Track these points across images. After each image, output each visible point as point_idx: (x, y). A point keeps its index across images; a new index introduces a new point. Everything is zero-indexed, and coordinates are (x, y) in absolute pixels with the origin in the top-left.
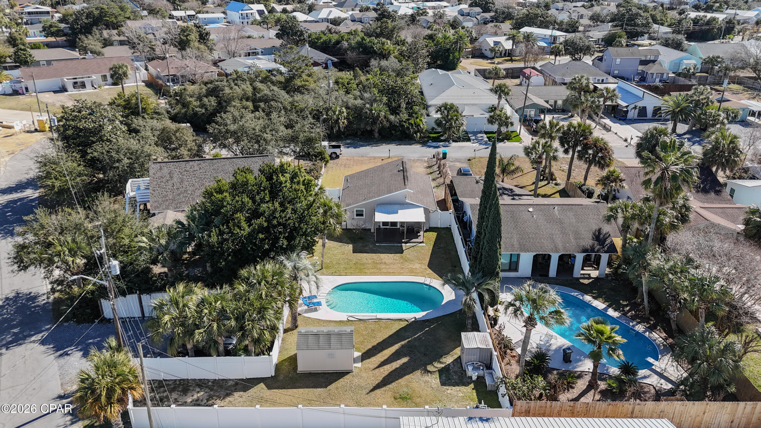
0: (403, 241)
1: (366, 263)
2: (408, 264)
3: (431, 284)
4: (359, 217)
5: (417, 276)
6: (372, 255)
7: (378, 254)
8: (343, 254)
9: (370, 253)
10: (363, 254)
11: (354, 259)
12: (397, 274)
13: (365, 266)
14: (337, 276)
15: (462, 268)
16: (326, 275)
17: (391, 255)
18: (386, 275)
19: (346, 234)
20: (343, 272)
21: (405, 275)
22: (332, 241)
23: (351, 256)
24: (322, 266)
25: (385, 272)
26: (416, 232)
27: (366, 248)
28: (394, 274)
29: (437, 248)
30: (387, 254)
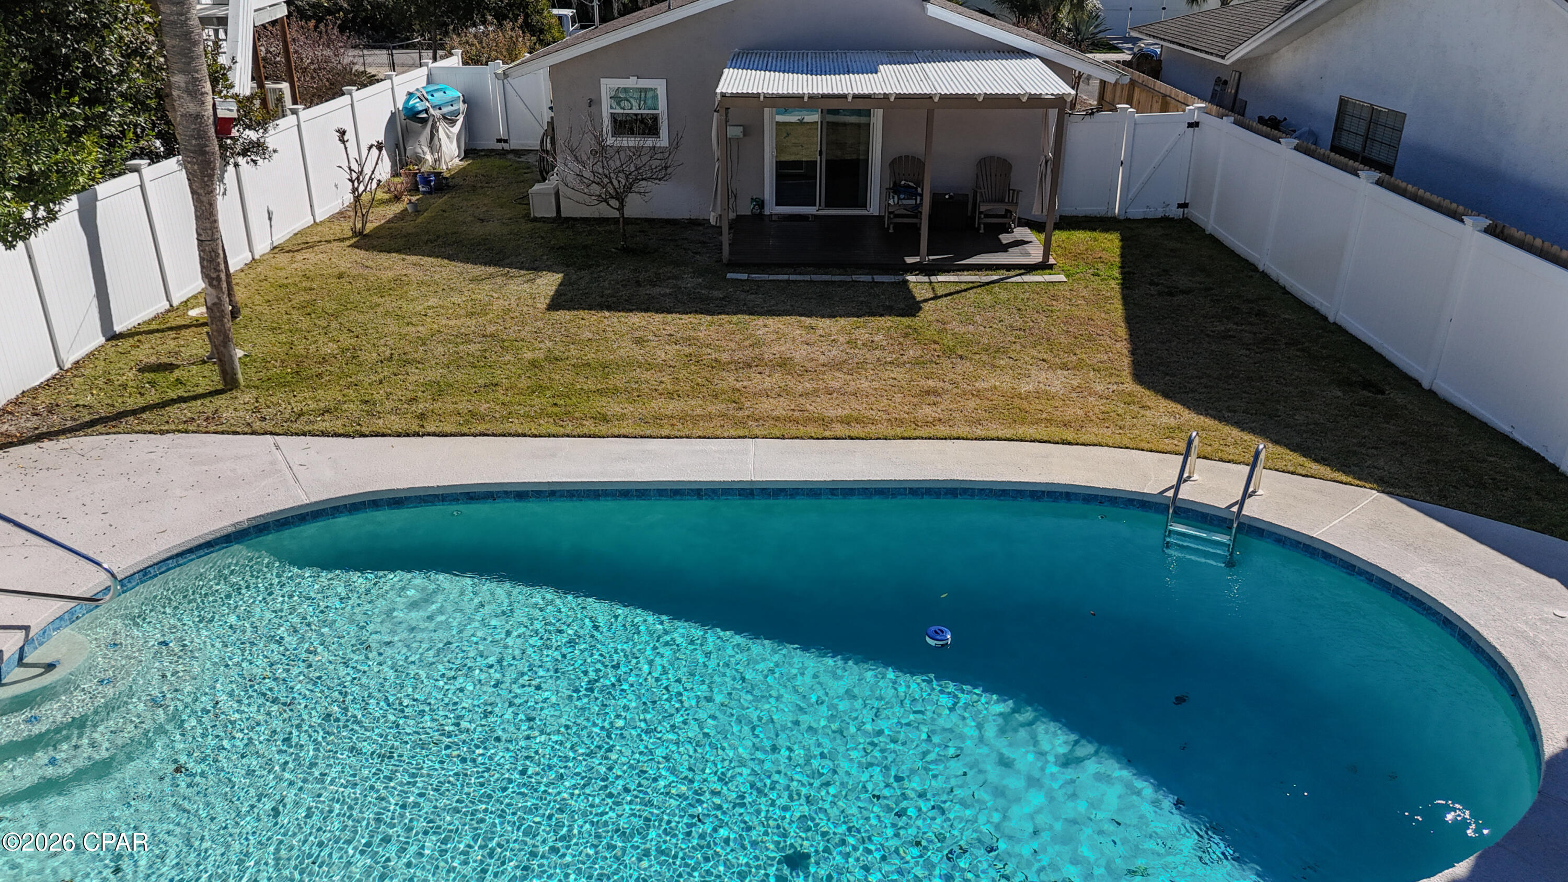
0: (909, 260)
1: (630, 364)
2: (963, 367)
3: (1251, 509)
4: (629, 142)
5: (1083, 444)
6: (691, 323)
7: (735, 318)
8: (470, 315)
9: (679, 313)
10: (621, 314)
11: (542, 345)
12: (883, 429)
13: (618, 379)
14: (324, 434)
15: (1432, 393)
16: (223, 433)
17: (828, 321)
18: (783, 438)
19: (543, 234)
20: (395, 411)
21: (958, 438)
22: (437, 257)
23: (524, 324)
24: (229, 370)
25: (777, 419)
26: (984, 224)
27: (656, 291)
28: (857, 430)
29: (1153, 292)
30: (803, 318)
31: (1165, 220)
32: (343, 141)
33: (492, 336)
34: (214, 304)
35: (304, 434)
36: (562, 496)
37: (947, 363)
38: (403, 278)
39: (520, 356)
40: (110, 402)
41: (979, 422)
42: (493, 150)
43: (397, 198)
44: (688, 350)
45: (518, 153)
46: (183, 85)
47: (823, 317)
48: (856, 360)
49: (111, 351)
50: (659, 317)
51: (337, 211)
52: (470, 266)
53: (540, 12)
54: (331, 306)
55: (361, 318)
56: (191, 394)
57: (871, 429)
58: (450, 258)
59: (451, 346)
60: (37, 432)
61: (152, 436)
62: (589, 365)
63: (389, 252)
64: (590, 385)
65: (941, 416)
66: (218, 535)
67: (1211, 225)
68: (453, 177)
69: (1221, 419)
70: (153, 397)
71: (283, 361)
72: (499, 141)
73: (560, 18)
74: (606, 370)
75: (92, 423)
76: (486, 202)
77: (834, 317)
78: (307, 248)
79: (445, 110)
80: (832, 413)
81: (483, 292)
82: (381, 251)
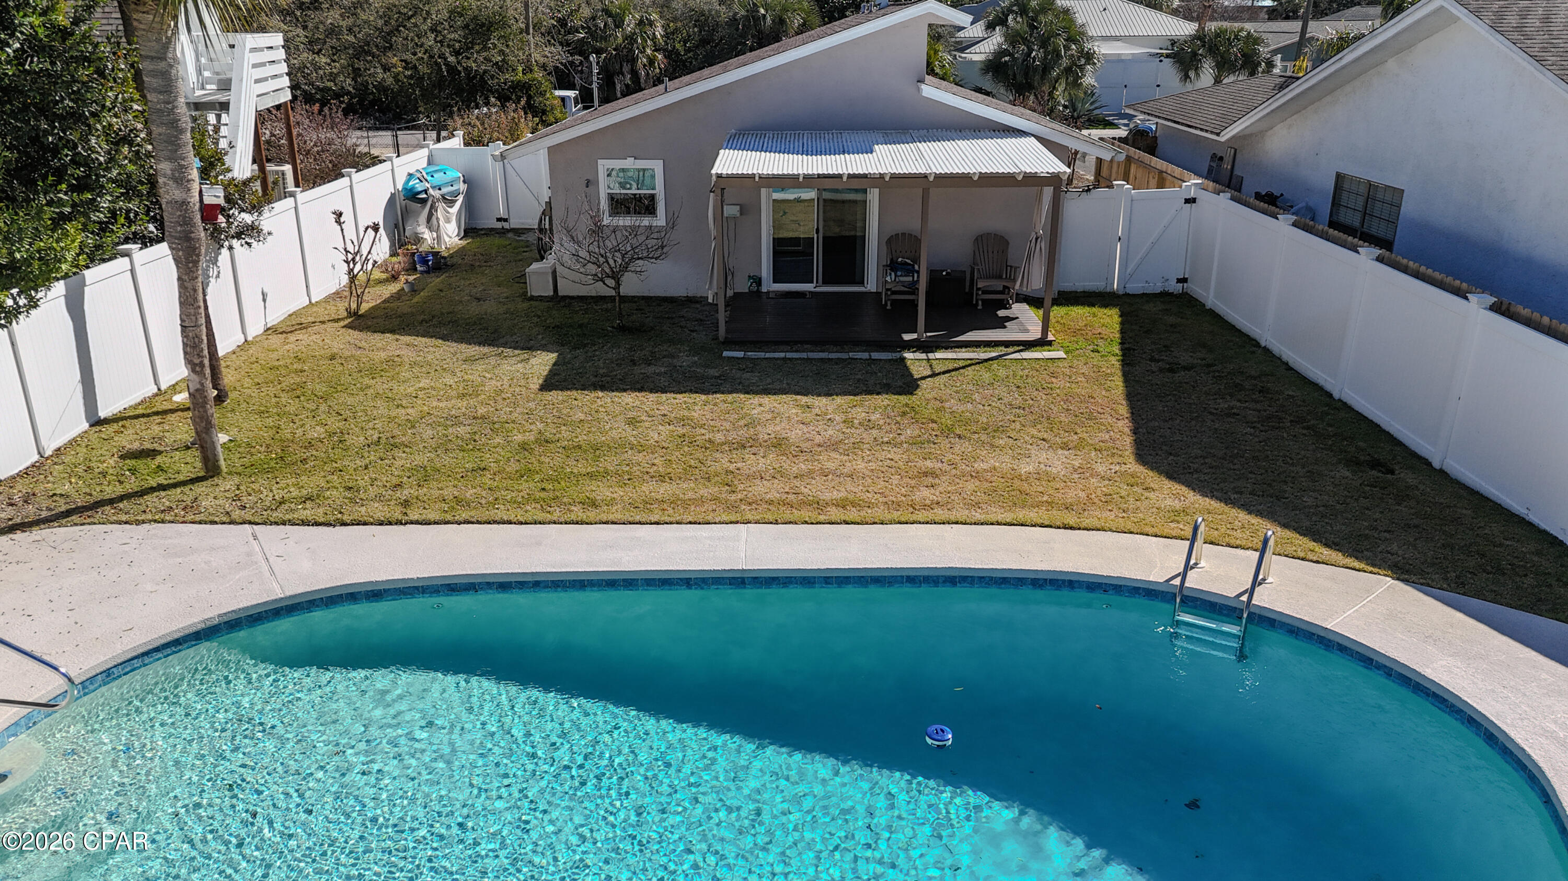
0: (907, 337)
1: (621, 446)
2: (961, 447)
3: (1262, 599)
4: (625, 221)
5: (1085, 529)
6: (685, 402)
7: (730, 397)
8: (462, 396)
9: (674, 392)
10: (614, 394)
11: (532, 427)
12: (880, 512)
13: (610, 462)
14: (304, 523)
15: (1442, 472)
16: (200, 523)
17: (824, 400)
18: (777, 523)
19: (539, 313)
20: (379, 498)
21: (957, 523)
22: (432, 337)
23: (515, 405)
24: (210, 456)
25: (770, 502)
26: (983, 300)
27: (651, 369)
28: (853, 514)
29: (1154, 369)
30: (799, 397)
31: (1165, 295)
32: (339, 222)
33: (483, 417)
34: (197, 390)
35: (284, 523)
36: (546, 587)
37: (944, 443)
38: (396, 359)
39: (510, 439)
40: (88, 490)
41: (977, 505)
42: (492, 229)
43: (394, 278)
44: (681, 431)
45: (517, 231)
46: (169, 172)
47: (819, 395)
48: (852, 440)
49: (94, 437)
50: (653, 397)
51: (334, 291)
52: (464, 346)
53: (542, 94)
54: (321, 389)
55: (350, 401)
56: (171, 481)
57: (868, 513)
58: (444, 338)
59: (440, 428)
60: (10, 523)
61: (127, 526)
62: (580, 447)
63: (383, 332)
64: (581, 468)
65: (940, 499)
66: (187, 632)
67: (1211, 300)
68: (451, 256)
69: (1227, 501)
70: (132, 484)
71: (268, 446)
72: (499, 220)
73: (563, 99)
74: (598, 452)
75: (68, 513)
76: (484, 281)
77: (831, 395)
78: (300, 329)
79: (445, 190)
80: (827, 496)
81: (475, 373)
82: (375, 332)
